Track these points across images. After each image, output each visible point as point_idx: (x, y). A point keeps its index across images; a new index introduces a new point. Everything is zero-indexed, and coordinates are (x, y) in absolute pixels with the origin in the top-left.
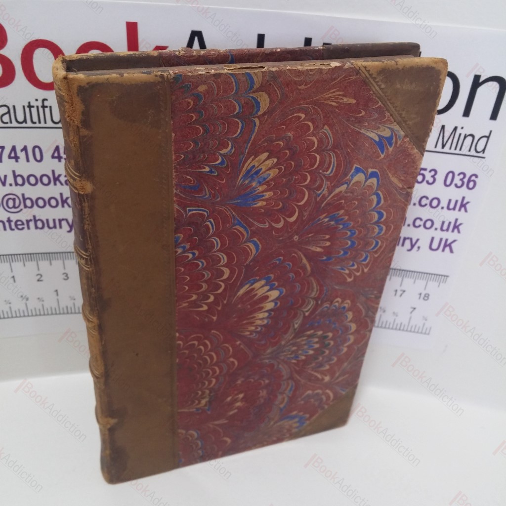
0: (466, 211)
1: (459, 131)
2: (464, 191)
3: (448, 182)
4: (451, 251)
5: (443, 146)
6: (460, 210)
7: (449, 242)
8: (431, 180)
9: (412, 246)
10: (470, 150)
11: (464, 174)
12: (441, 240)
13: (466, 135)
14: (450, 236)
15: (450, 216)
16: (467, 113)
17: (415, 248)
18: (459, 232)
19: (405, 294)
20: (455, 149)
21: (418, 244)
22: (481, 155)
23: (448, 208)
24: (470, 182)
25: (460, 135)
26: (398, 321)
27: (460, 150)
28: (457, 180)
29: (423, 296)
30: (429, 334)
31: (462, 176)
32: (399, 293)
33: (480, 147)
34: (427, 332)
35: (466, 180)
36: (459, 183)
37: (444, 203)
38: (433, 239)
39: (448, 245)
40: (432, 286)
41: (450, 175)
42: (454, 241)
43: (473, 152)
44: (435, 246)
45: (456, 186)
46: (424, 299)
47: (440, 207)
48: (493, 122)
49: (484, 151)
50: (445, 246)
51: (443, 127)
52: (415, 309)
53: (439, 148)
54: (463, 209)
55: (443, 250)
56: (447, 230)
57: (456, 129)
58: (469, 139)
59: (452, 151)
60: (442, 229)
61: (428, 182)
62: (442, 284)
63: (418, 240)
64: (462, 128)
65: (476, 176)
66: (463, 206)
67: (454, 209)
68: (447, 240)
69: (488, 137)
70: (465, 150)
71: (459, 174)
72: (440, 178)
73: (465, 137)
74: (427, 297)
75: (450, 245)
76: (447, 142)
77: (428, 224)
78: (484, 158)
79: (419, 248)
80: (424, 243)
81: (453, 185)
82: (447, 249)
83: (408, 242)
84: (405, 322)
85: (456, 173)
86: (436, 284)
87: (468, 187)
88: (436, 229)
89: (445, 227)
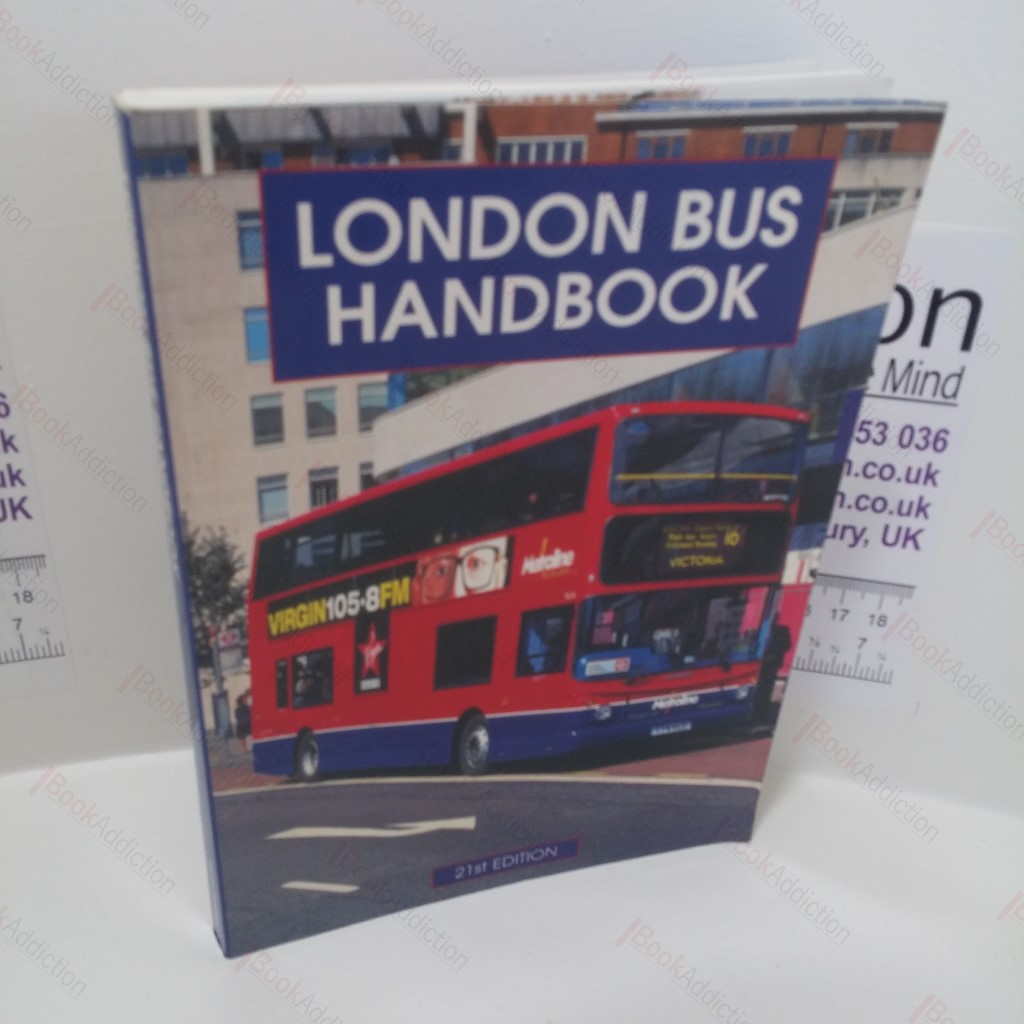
0: (934, 484)
1: (916, 368)
2: (929, 455)
3: (906, 440)
4: (917, 547)
5: (895, 388)
6: (925, 483)
7: (912, 532)
8: (879, 438)
9: (857, 539)
10: (934, 395)
11: (929, 430)
12: (900, 529)
13: (926, 372)
14: (913, 523)
15: (912, 493)
16: (926, 340)
17: (861, 542)
18: (926, 516)
19: (848, 616)
20: (913, 392)
21: (865, 536)
22: (951, 401)
23: (908, 480)
24: (937, 440)
25: (918, 373)
26: (840, 661)
28: (918, 439)
29: (876, 619)
30: (889, 683)
31: (925, 433)
32: (839, 614)
33: (949, 390)
34: (888, 678)
35: (931, 438)
36: (922, 443)
37: (901, 473)
38: (887, 528)
39: (910, 538)
40: (891, 605)
41: (908, 431)
42: (920, 531)
43: (939, 398)
44: (891, 538)
45: (918, 447)
46: (879, 624)
47: (895, 479)
48: (965, 354)
49: (955, 395)
50: (907, 538)
51: (893, 363)
52: (864, 640)
53: (889, 391)
54: (930, 482)
55: (904, 545)
56: (908, 514)
57: (911, 364)
58: (932, 380)
59: (908, 396)
60: (900, 513)
61: (875, 442)
62: (905, 601)
63: (864, 530)
64: (921, 363)
65: (946, 432)
66: (930, 476)
67: (916, 481)
68: (908, 530)
69: (960, 376)
70: (927, 394)
72: (893, 434)
73: (927, 375)
74: (882, 622)
75: (913, 538)
76: (900, 382)
77: (879, 505)
78: (954, 405)
79: (866, 542)
80: (874, 535)
81: (913, 447)
82: (910, 544)
83: (849, 534)
84: (851, 662)
85: (917, 428)
86: (897, 599)
87: (935, 448)
88: (891, 513)
89: (905, 509)
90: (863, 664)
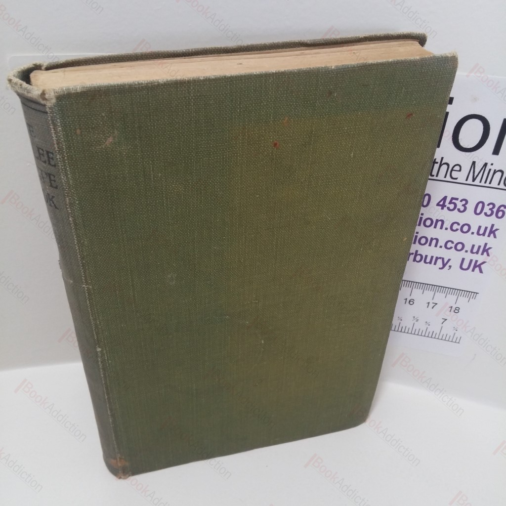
0: (495, 237)
1: (489, 167)
2: (493, 220)
3: (478, 211)
4: (481, 271)
5: (474, 180)
6: (489, 236)
7: (478, 263)
8: (462, 209)
9: (444, 265)
10: (499, 184)
11: (494, 205)
12: (471, 261)
13: (495, 170)
14: (480, 258)
15: (480, 241)
16: (496, 151)
17: (447, 267)
18: (488, 255)
19: (437, 306)
20: (485, 182)
21: (450, 264)
23: (478, 234)
24: (499, 211)
25: (490, 170)
26: (430, 329)
27: (490, 183)
28: (487, 209)
29: (453, 309)
30: (458, 343)
31: (491, 206)
32: (431, 305)
34: (457, 341)
35: (495, 210)
36: (489, 212)
37: (474, 229)
38: (463, 259)
39: (478, 266)
40: (462, 302)
41: (480, 205)
42: (484, 263)
43: (502, 186)
44: (465, 266)
45: (486, 214)
47: (470, 232)
50: (475, 266)
51: (474, 163)
52: (446, 320)
53: (470, 181)
54: (492, 235)
55: (473, 270)
56: (477, 253)
57: (486, 165)
58: (499, 174)
59: (483, 184)
60: (472, 252)
61: (459, 210)
62: (471, 300)
63: (449, 260)
64: (492, 164)
65: (504, 207)
66: (493, 232)
67: (484, 234)
68: (476, 261)
70: (495, 183)
71: (489, 205)
72: (471, 207)
73: (495, 172)
74: (457, 310)
75: (479, 266)
76: (477, 176)
77: (459, 247)
79: (450, 267)
80: (455, 263)
81: (483, 214)
82: (477, 269)
83: (440, 262)
84: (437, 331)
85: (486, 204)
86: (466, 299)
87: (497, 216)
88: (466, 251)
89: (475, 250)
90: (444, 332)
